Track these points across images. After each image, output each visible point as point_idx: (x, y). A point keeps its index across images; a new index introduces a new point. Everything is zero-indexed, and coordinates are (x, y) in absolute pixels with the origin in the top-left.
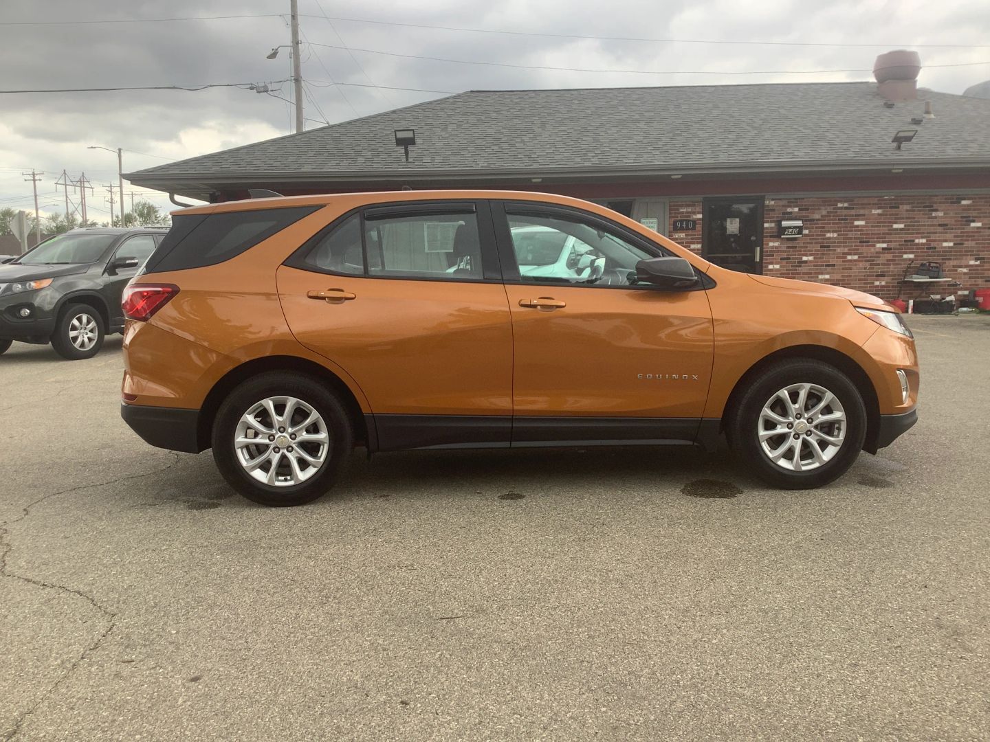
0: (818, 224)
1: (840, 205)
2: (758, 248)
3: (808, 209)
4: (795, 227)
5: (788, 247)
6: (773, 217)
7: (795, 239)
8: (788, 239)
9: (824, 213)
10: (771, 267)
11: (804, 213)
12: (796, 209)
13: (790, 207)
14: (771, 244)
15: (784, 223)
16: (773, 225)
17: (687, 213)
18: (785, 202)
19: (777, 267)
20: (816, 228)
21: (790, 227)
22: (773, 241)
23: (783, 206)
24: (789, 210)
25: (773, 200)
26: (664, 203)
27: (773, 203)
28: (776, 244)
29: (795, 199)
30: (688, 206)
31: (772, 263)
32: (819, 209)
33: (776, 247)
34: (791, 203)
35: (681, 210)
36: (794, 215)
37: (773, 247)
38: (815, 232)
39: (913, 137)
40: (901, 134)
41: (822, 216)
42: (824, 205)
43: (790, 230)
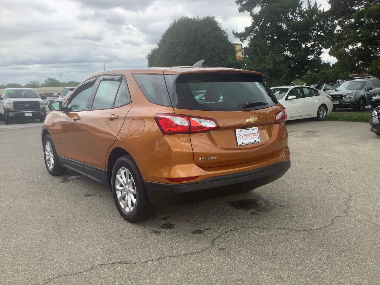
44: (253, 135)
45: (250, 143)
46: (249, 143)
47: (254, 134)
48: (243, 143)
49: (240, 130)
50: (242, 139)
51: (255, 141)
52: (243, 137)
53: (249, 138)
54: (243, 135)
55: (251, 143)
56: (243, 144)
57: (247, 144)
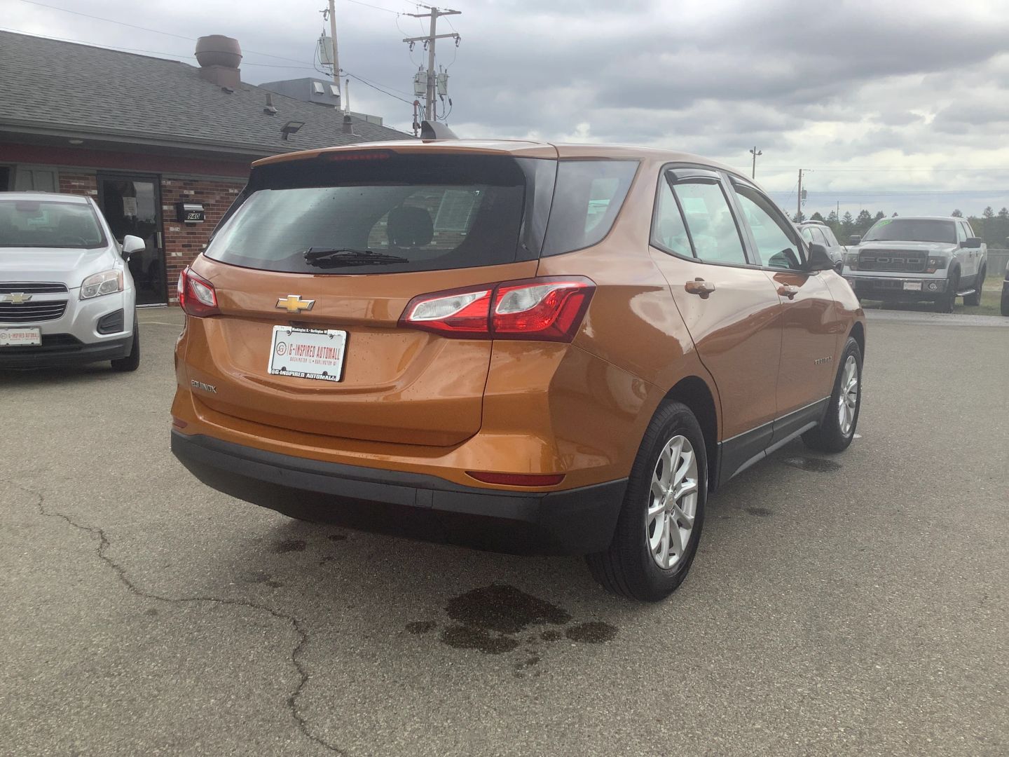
0: (212, 209)
1: (231, 191)
2: (160, 233)
3: (202, 193)
4: (197, 212)
5: (188, 233)
6: (172, 199)
7: (194, 225)
8: (188, 225)
9: (218, 198)
10: (174, 254)
11: (199, 197)
12: (192, 192)
13: (186, 189)
14: (172, 229)
15: (187, 207)
16: (172, 208)
17: (80, 187)
18: (181, 184)
19: (180, 254)
20: (212, 213)
21: (192, 212)
22: (173, 226)
23: (180, 188)
24: (186, 192)
25: (169, 179)
26: (53, 173)
27: (169, 183)
28: (177, 229)
29: (191, 181)
30: (79, 179)
31: (174, 251)
32: (214, 194)
33: (177, 233)
34: (188, 184)
35: (73, 184)
36: (191, 198)
37: (174, 232)
38: (212, 217)
39: (298, 129)
40: (291, 125)
41: (217, 201)
42: (218, 190)
43: (193, 215)
44: (324, 353)
45: (306, 374)
46: (303, 375)
47: (331, 350)
48: (284, 369)
49: (290, 328)
50: (287, 357)
51: (325, 374)
52: (293, 352)
53: (308, 358)
54: (294, 347)
55: (308, 376)
56: (284, 373)
57: (296, 374)
